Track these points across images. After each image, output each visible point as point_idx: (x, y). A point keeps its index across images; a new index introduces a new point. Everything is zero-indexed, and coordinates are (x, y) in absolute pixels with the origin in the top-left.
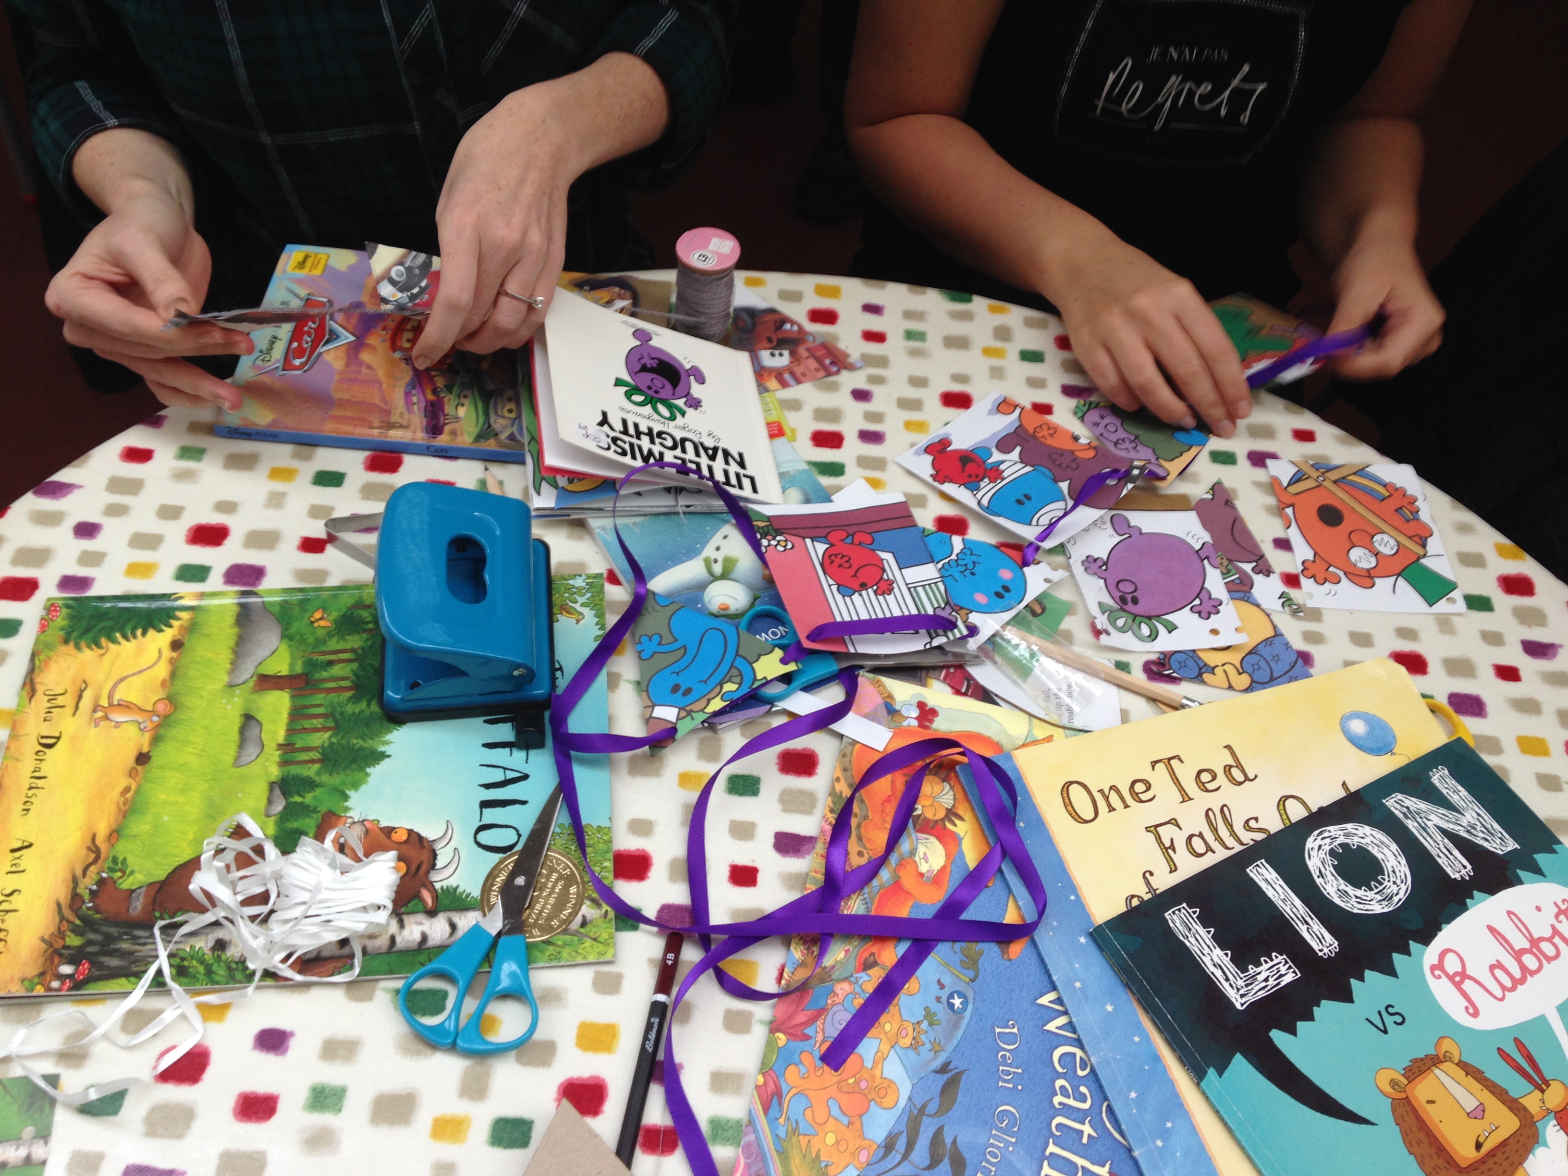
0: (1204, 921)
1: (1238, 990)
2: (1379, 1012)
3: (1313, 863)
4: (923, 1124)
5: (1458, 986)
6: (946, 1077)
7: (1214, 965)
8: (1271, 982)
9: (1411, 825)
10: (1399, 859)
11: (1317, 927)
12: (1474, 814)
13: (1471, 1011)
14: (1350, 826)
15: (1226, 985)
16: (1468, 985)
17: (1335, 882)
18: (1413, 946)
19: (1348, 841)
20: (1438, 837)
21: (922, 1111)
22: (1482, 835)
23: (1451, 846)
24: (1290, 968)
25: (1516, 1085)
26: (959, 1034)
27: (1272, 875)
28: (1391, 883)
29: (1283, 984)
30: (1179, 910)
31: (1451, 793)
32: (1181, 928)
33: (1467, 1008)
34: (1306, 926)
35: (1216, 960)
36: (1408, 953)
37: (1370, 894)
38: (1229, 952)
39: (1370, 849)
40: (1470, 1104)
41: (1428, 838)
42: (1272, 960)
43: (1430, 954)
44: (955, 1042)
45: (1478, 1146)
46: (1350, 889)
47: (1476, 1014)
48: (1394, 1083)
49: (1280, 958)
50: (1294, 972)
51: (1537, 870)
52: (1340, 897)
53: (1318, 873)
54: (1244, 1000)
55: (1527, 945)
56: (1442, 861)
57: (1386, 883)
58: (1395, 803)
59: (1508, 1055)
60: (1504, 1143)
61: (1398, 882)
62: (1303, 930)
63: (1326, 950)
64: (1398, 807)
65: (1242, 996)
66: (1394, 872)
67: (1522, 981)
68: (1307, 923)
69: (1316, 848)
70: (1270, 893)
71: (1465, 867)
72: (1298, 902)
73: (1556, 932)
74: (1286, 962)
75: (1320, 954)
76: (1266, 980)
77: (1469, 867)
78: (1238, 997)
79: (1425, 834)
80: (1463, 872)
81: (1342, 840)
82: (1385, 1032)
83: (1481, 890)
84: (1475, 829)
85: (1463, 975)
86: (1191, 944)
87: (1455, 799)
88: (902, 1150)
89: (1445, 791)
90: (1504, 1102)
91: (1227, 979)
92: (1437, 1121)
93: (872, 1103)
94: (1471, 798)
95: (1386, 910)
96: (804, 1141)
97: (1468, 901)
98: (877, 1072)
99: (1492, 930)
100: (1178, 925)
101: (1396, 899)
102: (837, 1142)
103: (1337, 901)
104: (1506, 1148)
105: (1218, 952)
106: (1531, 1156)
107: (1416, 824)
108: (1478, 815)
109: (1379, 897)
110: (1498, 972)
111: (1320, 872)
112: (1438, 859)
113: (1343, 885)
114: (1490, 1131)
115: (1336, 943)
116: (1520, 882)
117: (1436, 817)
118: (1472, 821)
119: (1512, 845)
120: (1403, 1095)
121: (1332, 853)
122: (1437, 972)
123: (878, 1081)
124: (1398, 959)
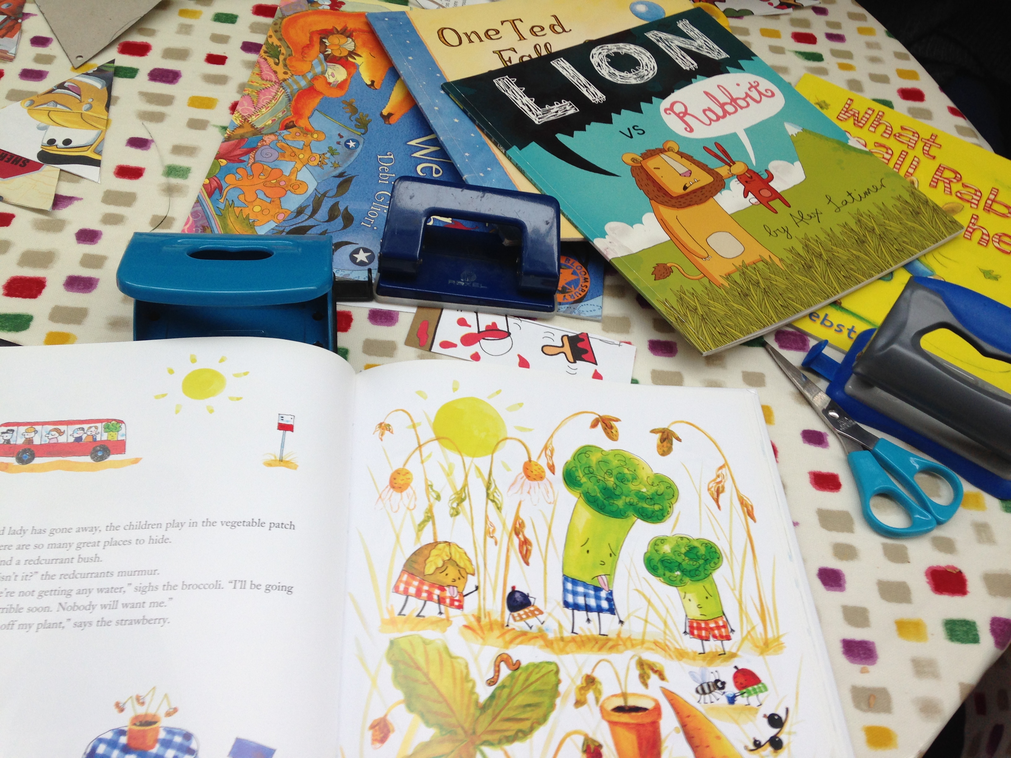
0: (518, 84)
1: (537, 116)
2: (629, 129)
3: (594, 61)
4: (324, 201)
5: (682, 119)
6: (341, 179)
7: (523, 104)
8: (559, 113)
9: (661, 45)
10: (651, 59)
11: (593, 89)
12: (702, 41)
13: (688, 129)
14: (621, 45)
15: (530, 113)
16: (687, 118)
17: (608, 69)
18: (654, 99)
19: (619, 51)
20: (678, 50)
21: (324, 195)
22: (706, 50)
23: (685, 55)
24: (573, 107)
25: (713, 163)
26: (352, 159)
27: (567, 65)
28: (644, 70)
29: (567, 114)
30: (503, 79)
31: (689, 32)
32: (503, 87)
33: (686, 129)
34: (585, 89)
35: (524, 102)
36: (651, 102)
37: (629, 75)
38: (534, 99)
39: (633, 55)
40: (682, 170)
41: (671, 51)
42: (561, 103)
43: (666, 103)
44: (349, 163)
45: (685, 188)
46: (617, 73)
47: (692, 130)
48: (633, 160)
49: (567, 102)
50: (576, 109)
51: (740, 68)
52: (610, 76)
53: (597, 64)
54: (540, 120)
55: (729, 101)
56: (679, 62)
57: (641, 70)
58: (651, 35)
59: (710, 150)
60: (702, 188)
61: (649, 70)
62: (584, 91)
63: (597, 100)
64: (654, 37)
65: (539, 118)
66: (647, 65)
67: (724, 116)
68: (586, 87)
69: (598, 54)
70: (564, 73)
71: (693, 64)
72: (582, 78)
73: (747, 95)
74: (570, 104)
75: (593, 101)
76: (557, 112)
77: (695, 64)
78: (537, 119)
79: (669, 49)
80: (692, 66)
81: (615, 50)
82: (631, 137)
83: (700, 75)
84: (702, 47)
85: (686, 113)
86: (510, 94)
87: (691, 34)
88: (309, 214)
89: (685, 31)
90: (704, 170)
91: (531, 110)
92: (660, 177)
93: (288, 192)
94: (701, 33)
95: (639, 82)
96: (237, 210)
97: (693, 80)
98: (293, 177)
99: (707, 93)
100: (501, 85)
101: (646, 78)
102: (262, 211)
103: (607, 77)
104: (703, 190)
105: (526, 99)
106: (719, 194)
107: (664, 44)
108: (705, 41)
109: (635, 76)
110: (708, 113)
111: (599, 64)
112: (676, 61)
113: (612, 70)
114: (693, 181)
115: (604, 97)
116: (728, 72)
117: (677, 42)
118: (701, 44)
119: (724, 55)
120: (640, 165)
121: (608, 56)
122: (668, 112)
123: (293, 181)
124: (643, 105)
